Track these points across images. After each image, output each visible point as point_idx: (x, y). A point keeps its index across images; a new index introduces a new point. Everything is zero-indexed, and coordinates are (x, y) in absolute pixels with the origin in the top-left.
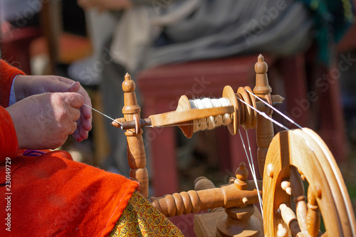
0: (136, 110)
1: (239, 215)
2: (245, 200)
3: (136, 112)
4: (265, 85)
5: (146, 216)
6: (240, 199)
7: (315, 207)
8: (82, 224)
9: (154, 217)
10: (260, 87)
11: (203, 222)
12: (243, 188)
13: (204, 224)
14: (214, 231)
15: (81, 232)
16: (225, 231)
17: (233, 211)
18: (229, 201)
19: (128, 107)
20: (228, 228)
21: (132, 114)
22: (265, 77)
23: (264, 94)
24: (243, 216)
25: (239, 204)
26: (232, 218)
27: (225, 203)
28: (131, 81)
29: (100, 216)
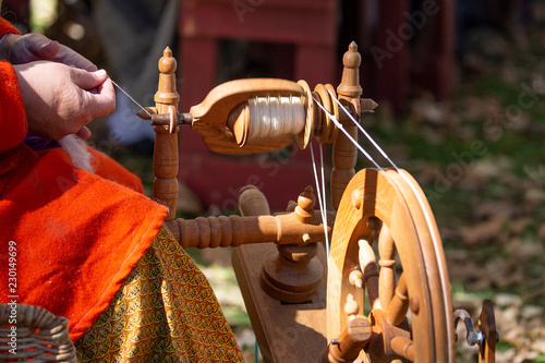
0: (174, 99)
1: (295, 255)
2: (306, 237)
3: (172, 102)
4: (355, 85)
5: (167, 255)
6: (299, 236)
7: (404, 297)
8: (86, 265)
9: (177, 256)
10: (346, 87)
11: (244, 253)
12: (306, 221)
13: (245, 257)
14: (259, 271)
15: (84, 275)
16: (273, 274)
17: (288, 250)
18: (284, 236)
19: (163, 94)
20: (278, 271)
21: (168, 104)
22: (355, 73)
23: (352, 97)
24: (301, 258)
25: (297, 241)
26: (285, 258)
27: (278, 238)
28: (172, 58)
29: (113, 255)
